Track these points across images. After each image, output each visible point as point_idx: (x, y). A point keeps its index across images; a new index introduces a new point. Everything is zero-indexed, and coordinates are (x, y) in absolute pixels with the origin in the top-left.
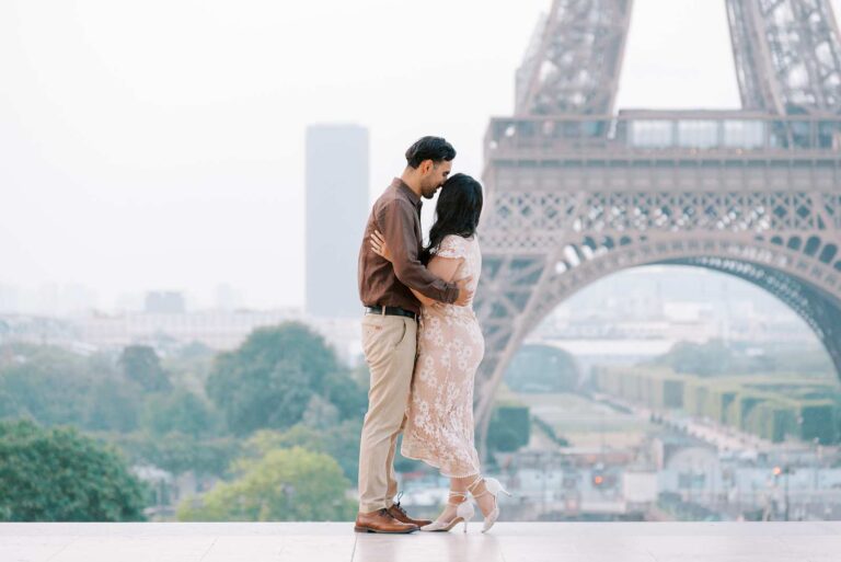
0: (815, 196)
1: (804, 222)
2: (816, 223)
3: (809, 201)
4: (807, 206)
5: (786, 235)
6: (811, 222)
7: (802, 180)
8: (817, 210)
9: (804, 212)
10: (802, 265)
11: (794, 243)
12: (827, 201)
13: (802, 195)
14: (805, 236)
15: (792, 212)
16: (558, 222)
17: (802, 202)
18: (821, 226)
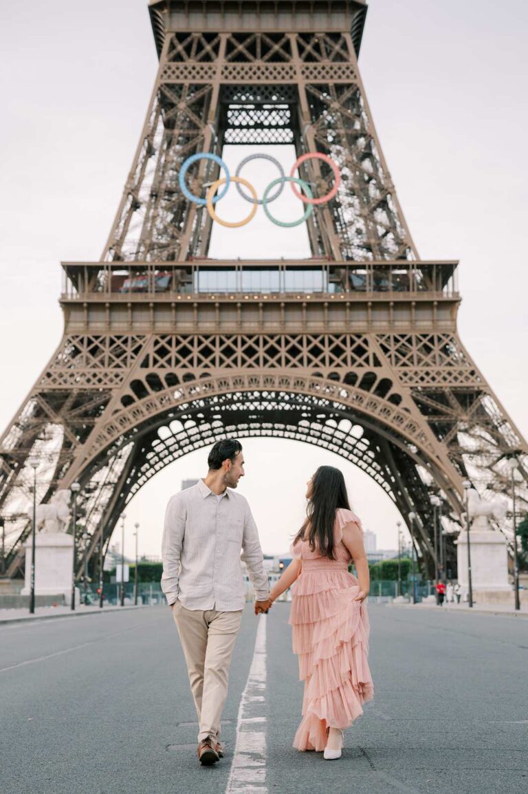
0: (371, 337)
1: (360, 360)
2: (371, 361)
3: (366, 342)
4: (364, 346)
5: (343, 372)
6: (367, 360)
7: (359, 322)
8: (373, 349)
9: (360, 351)
10: (359, 399)
11: (350, 379)
12: (382, 341)
13: (359, 336)
14: (361, 373)
15: (349, 351)
16: (125, 361)
17: (359, 342)
18: (377, 363)
